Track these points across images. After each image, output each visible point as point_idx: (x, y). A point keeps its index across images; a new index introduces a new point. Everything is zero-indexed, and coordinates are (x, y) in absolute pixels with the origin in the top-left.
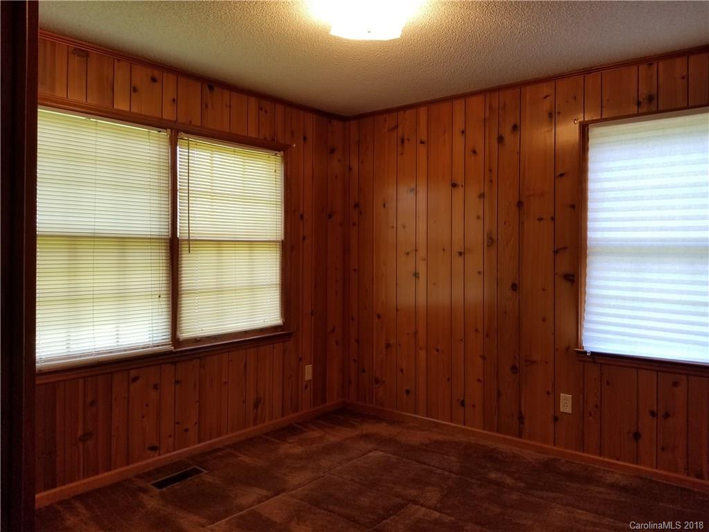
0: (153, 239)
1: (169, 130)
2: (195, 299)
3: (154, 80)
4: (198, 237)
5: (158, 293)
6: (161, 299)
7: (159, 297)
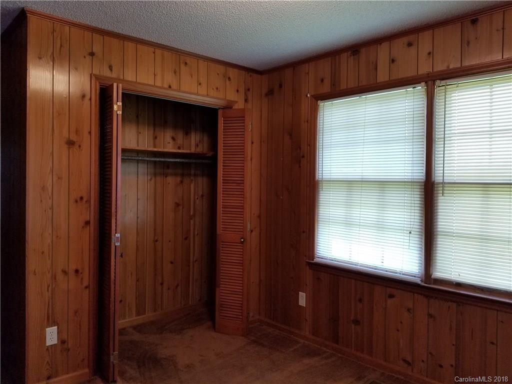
0: (407, 182)
1: (423, 84)
2: (452, 242)
3: (410, 45)
4: (457, 179)
5: (409, 229)
6: (411, 235)
7: (410, 233)
